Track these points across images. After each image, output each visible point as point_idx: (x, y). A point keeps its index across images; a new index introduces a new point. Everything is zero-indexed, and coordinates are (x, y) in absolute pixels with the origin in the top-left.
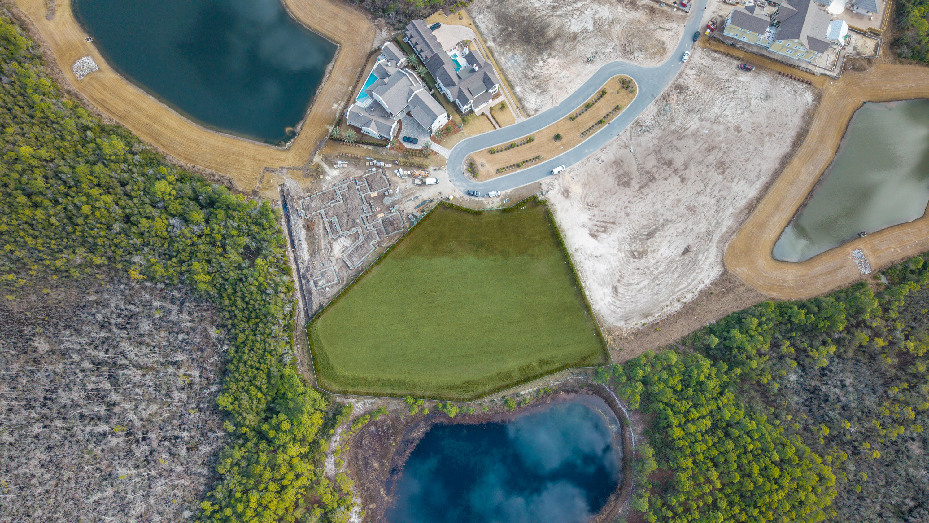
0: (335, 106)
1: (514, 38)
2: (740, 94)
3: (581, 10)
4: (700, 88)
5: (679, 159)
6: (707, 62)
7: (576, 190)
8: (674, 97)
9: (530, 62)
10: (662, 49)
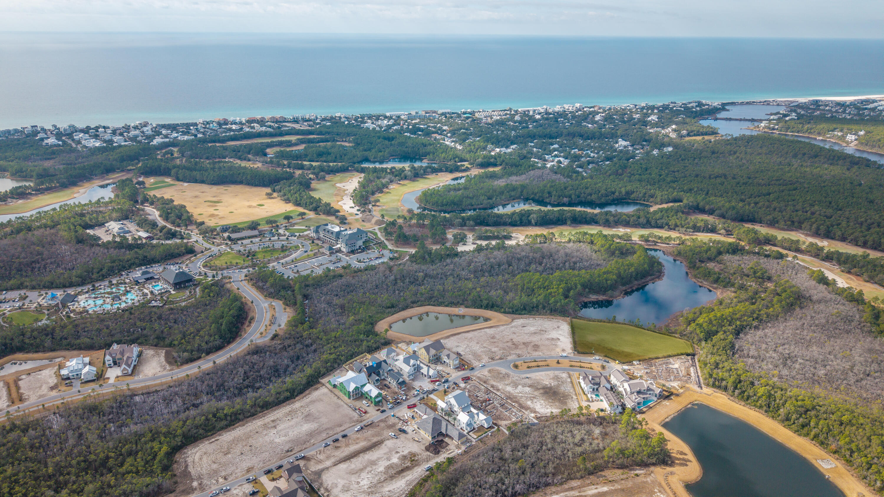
0: (668, 404)
1: (561, 395)
2: (468, 350)
3: (521, 393)
4: (484, 356)
5: (509, 344)
6: (473, 361)
7: (558, 350)
8: (497, 358)
9: (558, 386)
10: (490, 371)
